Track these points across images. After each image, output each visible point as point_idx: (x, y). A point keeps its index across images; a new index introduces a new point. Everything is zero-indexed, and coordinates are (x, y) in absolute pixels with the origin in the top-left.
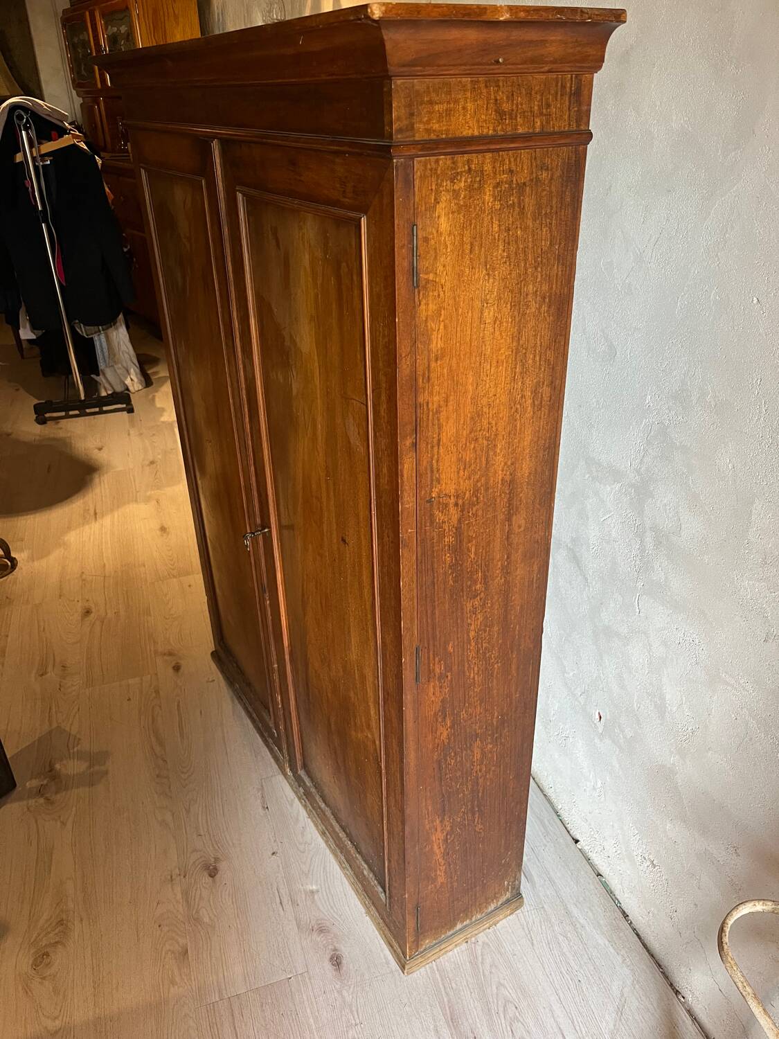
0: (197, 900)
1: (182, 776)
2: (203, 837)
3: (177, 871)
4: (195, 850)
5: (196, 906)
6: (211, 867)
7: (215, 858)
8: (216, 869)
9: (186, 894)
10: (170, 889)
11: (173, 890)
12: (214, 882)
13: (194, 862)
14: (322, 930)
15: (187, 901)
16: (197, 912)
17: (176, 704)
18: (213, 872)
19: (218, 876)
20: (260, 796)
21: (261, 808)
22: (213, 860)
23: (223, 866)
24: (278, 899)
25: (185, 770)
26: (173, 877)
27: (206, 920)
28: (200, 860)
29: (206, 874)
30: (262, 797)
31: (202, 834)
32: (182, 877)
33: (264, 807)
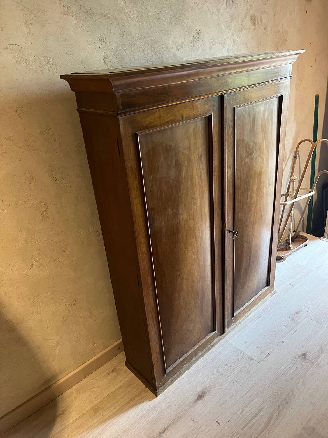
0: (316, 353)
1: (279, 393)
2: (296, 366)
3: (314, 366)
4: (303, 365)
5: (318, 352)
6: (304, 356)
7: (300, 357)
8: (303, 355)
9: (318, 358)
10: (321, 363)
11: (321, 362)
12: (307, 352)
13: (307, 363)
14: (294, 319)
15: (319, 356)
16: (319, 351)
17: (243, 430)
18: (304, 355)
19: (305, 353)
20: (265, 359)
21: (270, 356)
22: (301, 358)
23: (300, 353)
24: (296, 333)
25: (276, 394)
26: (316, 365)
27: (318, 347)
28: (304, 361)
29: (307, 356)
30: (265, 358)
31: (295, 368)
32: (314, 363)
33: (269, 355)
